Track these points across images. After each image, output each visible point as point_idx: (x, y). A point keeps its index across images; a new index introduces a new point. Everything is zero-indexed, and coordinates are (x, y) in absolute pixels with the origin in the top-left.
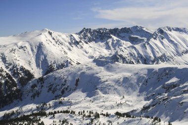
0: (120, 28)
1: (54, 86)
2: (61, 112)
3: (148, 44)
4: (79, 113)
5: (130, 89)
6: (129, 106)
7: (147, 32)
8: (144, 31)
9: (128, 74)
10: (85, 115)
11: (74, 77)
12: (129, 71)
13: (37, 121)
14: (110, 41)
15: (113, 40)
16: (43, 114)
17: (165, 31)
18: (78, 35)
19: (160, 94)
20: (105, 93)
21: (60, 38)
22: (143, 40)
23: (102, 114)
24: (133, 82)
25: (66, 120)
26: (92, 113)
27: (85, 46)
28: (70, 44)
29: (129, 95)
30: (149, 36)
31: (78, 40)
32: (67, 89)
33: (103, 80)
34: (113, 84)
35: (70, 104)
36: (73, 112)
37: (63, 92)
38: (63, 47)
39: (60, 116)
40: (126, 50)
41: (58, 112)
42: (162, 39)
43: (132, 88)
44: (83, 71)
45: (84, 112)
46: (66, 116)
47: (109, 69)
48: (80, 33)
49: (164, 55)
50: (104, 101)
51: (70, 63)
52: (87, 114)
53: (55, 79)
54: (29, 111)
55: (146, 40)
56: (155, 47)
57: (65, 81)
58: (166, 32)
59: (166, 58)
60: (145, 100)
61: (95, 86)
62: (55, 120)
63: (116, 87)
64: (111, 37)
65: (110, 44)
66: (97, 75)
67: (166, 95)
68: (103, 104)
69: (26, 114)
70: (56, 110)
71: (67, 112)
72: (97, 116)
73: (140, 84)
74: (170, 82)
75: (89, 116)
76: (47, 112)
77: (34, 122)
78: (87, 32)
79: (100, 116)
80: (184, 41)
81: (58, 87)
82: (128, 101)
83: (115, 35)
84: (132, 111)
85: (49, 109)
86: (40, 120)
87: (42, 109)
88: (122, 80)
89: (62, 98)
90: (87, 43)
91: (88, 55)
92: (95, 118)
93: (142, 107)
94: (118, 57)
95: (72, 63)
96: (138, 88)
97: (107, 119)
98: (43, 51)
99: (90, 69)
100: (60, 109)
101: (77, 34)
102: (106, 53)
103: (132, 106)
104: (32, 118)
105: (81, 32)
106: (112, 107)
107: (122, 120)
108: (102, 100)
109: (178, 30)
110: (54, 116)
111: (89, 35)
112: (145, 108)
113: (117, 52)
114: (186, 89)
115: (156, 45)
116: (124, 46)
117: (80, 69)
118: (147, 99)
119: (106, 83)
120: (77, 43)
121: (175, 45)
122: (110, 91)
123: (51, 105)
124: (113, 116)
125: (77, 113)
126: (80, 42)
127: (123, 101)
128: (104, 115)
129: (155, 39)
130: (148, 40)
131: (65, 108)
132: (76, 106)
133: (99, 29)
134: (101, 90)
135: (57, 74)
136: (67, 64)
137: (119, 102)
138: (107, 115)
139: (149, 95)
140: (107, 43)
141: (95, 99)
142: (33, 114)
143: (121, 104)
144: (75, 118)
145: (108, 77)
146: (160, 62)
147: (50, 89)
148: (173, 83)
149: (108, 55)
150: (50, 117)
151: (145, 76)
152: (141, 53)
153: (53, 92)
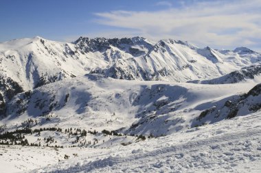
0: (120, 38)
1: (42, 101)
2: (48, 129)
3: (149, 56)
4: (66, 130)
5: (122, 106)
6: (119, 123)
7: (148, 44)
8: (145, 42)
9: (120, 91)
10: (71, 133)
11: (64, 92)
12: (122, 87)
13: (21, 138)
14: (109, 51)
15: (112, 51)
16: (28, 131)
17: (166, 43)
18: (73, 45)
19: (149, 112)
20: (96, 110)
21: (53, 48)
22: (143, 52)
23: (90, 132)
24: (125, 99)
25: (51, 138)
26: (80, 131)
27: (82, 57)
28: (65, 54)
29: (121, 112)
30: (151, 48)
31: (74, 50)
32: (55, 105)
33: (93, 96)
34: (104, 100)
35: (58, 121)
36: (60, 130)
37: (51, 108)
38: (56, 57)
39: (46, 134)
40: (125, 63)
41: (45, 129)
42: (163, 52)
43: (124, 104)
44: (73, 86)
45: (71, 129)
46: (52, 134)
47: (101, 84)
48: (76, 43)
49: (165, 69)
50: (93, 119)
51: (63, 75)
52: (74, 132)
53: (43, 94)
54: (13, 128)
55: (146, 53)
56: (155, 60)
57: (54, 96)
58: (168, 44)
59: (166, 72)
60: (136, 117)
61: (86, 103)
62: (39, 138)
63: (107, 103)
64: (110, 48)
65: (109, 55)
66: (88, 91)
67: (155, 112)
68: (92, 121)
69: (9, 131)
70: (43, 127)
71: (53, 129)
72: (84, 134)
73: (133, 100)
74: (160, 99)
75: (76, 134)
76: (33, 129)
77: (17, 139)
78: (83, 41)
79: (88, 134)
80: (186, 55)
81: (46, 103)
82: (119, 118)
83: (114, 46)
84: (121, 129)
85: (35, 126)
86: (24, 137)
87: (28, 126)
88: (114, 96)
89: (50, 114)
90: (83, 54)
91: (84, 67)
92: (82, 136)
93: (131, 124)
94: (116, 69)
95: (66, 75)
96: (130, 105)
97: (93, 136)
98: (33, 61)
99: (81, 83)
100: (46, 126)
101: (72, 43)
102: (104, 65)
103: (122, 123)
104: (15, 135)
105: (77, 41)
106: (101, 125)
107: (108, 137)
108: (91, 117)
109: (180, 42)
110: (39, 134)
111: (86, 45)
112: (134, 126)
113: (115, 65)
114: (173, 107)
115: (157, 58)
116: (124, 58)
117: (70, 84)
118: (137, 116)
119: (97, 99)
120: (72, 53)
121: (177, 59)
122: (101, 107)
123: (38, 122)
124: (100, 134)
125: (63, 131)
126: (76, 52)
127: (114, 118)
128: (91, 133)
129: (156, 51)
130: (149, 52)
131: (52, 125)
132: (64, 123)
133: (98, 39)
134: (92, 107)
135: (46, 89)
136: (60, 77)
137: (109, 120)
138: (95, 133)
139: (140, 113)
140: (105, 54)
141: (84, 116)
142: (17, 132)
143: (111, 121)
144: (61, 136)
145: (99, 93)
146: (160, 76)
147: (37, 105)
148: (164, 100)
149: (105, 68)
150: (35, 134)
151: (138, 93)
152: (141, 66)
153: (41, 108)
